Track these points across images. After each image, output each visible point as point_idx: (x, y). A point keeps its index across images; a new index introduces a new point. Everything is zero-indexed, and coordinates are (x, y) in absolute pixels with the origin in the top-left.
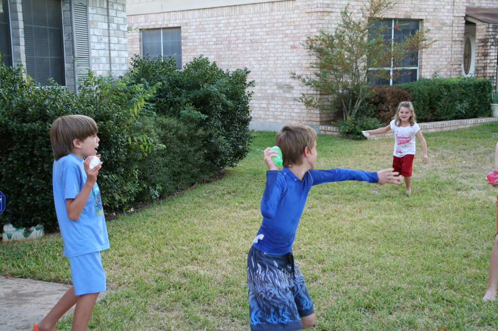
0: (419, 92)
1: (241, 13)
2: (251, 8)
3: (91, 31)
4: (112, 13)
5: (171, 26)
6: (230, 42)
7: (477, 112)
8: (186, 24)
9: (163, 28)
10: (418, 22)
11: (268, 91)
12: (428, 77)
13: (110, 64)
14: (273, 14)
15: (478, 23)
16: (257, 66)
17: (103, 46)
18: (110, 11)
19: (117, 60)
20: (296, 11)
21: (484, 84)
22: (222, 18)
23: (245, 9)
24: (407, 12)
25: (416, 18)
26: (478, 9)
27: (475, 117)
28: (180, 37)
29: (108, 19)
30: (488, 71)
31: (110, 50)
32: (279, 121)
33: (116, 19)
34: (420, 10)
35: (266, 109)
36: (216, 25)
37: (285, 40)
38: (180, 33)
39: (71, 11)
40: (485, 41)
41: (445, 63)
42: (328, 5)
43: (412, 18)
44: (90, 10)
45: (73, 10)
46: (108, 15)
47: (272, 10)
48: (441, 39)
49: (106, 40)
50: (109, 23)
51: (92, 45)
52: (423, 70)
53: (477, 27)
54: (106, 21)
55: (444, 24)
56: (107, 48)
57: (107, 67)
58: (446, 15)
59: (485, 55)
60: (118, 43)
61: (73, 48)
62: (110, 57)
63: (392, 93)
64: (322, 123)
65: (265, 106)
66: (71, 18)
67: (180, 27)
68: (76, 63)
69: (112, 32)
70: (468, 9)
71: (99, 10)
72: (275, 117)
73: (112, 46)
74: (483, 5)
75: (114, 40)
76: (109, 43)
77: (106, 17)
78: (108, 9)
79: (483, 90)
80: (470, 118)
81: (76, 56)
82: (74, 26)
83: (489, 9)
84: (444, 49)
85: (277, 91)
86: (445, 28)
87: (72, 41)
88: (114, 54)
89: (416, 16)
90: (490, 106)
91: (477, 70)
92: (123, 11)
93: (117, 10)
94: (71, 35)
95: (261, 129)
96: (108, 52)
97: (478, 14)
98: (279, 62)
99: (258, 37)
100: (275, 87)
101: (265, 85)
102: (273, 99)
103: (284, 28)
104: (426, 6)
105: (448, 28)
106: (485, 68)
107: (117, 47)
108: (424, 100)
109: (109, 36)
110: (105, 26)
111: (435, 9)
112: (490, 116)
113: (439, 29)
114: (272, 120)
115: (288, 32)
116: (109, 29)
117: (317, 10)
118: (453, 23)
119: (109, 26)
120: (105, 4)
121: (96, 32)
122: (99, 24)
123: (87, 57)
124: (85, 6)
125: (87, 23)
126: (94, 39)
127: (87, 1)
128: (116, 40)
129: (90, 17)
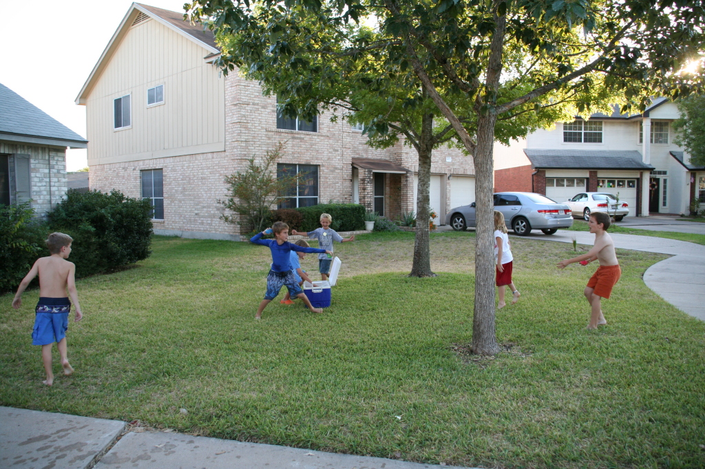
0: (309, 213)
1: (196, 159)
2: (201, 156)
3: (33, 175)
4: (53, 162)
5: (157, 168)
6: (190, 178)
7: (355, 227)
8: (166, 167)
9: (154, 169)
10: (317, 166)
11: (212, 212)
12: (325, 203)
13: (50, 195)
14: (214, 160)
15: (359, 168)
16: (205, 195)
17: (44, 184)
18: (51, 161)
19: (57, 193)
20: (226, 158)
21: (359, 208)
22: (185, 163)
23: (198, 157)
24: (307, 160)
25: (315, 164)
26: (366, 159)
27: (353, 230)
28: (162, 176)
30: (366, 200)
31: (50, 186)
32: (218, 232)
33: (56, 167)
34: (317, 159)
35: (210, 224)
36: (182, 167)
37: (221, 177)
38: (162, 172)
39: (14, 162)
40: (363, 180)
41: (338, 194)
42: (245, 155)
43: (312, 163)
44: (32, 161)
45: (16, 162)
46: (49, 164)
47: (213, 158)
48: (334, 178)
49: (48, 180)
50: (50, 169)
51: (33, 183)
52: (322, 198)
53: (359, 171)
54: (48, 167)
55: (336, 168)
56: (48, 184)
57: (48, 197)
58: (337, 162)
59: (364, 189)
60: (58, 182)
61: (15, 186)
62: (50, 191)
63: (288, 213)
64: (242, 234)
65: (209, 222)
66: (14, 167)
67: (162, 169)
68: (17, 196)
69: (52, 175)
70: (353, 159)
71: (41, 161)
72: (216, 230)
73: (52, 184)
74: (369, 157)
75: (54, 179)
76: (50, 182)
77: (48, 166)
78: (49, 160)
79: (359, 212)
80: (350, 231)
81: (17, 190)
82: (16, 171)
83: (374, 160)
84: (337, 185)
85: (216, 212)
86: (337, 171)
87: (15, 181)
88: (53, 189)
89: (315, 162)
90: (364, 223)
91: (360, 200)
92: (63, 161)
93: (58, 160)
94: (14, 177)
95: (208, 238)
96: (48, 188)
97: (362, 163)
98: (218, 192)
99: (205, 176)
100: (215, 209)
101: (210, 208)
102: (214, 217)
103: (219, 170)
104: (321, 157)
105: (339, 171)
106: (364, 197)
107: (56, 184)
108: (312, 219)
109: (50, 177)
110: (47, 171)
111: (329, 159)
112: (365, 229)
113: (333, 171)
114: (214, 232)
115: (222, 172)
116: (49, 173)
117: (238, 158)
118: (343, 167)
119: (50, 171)
120: (47, 157)
121: (38, 175)
122: (40, 170)
123: (28, 191)
124: (28, 159)
125: (29, 170)
126: (36, 180)
127: (29, 155)
128: (56, 180)
129: (32, 166)
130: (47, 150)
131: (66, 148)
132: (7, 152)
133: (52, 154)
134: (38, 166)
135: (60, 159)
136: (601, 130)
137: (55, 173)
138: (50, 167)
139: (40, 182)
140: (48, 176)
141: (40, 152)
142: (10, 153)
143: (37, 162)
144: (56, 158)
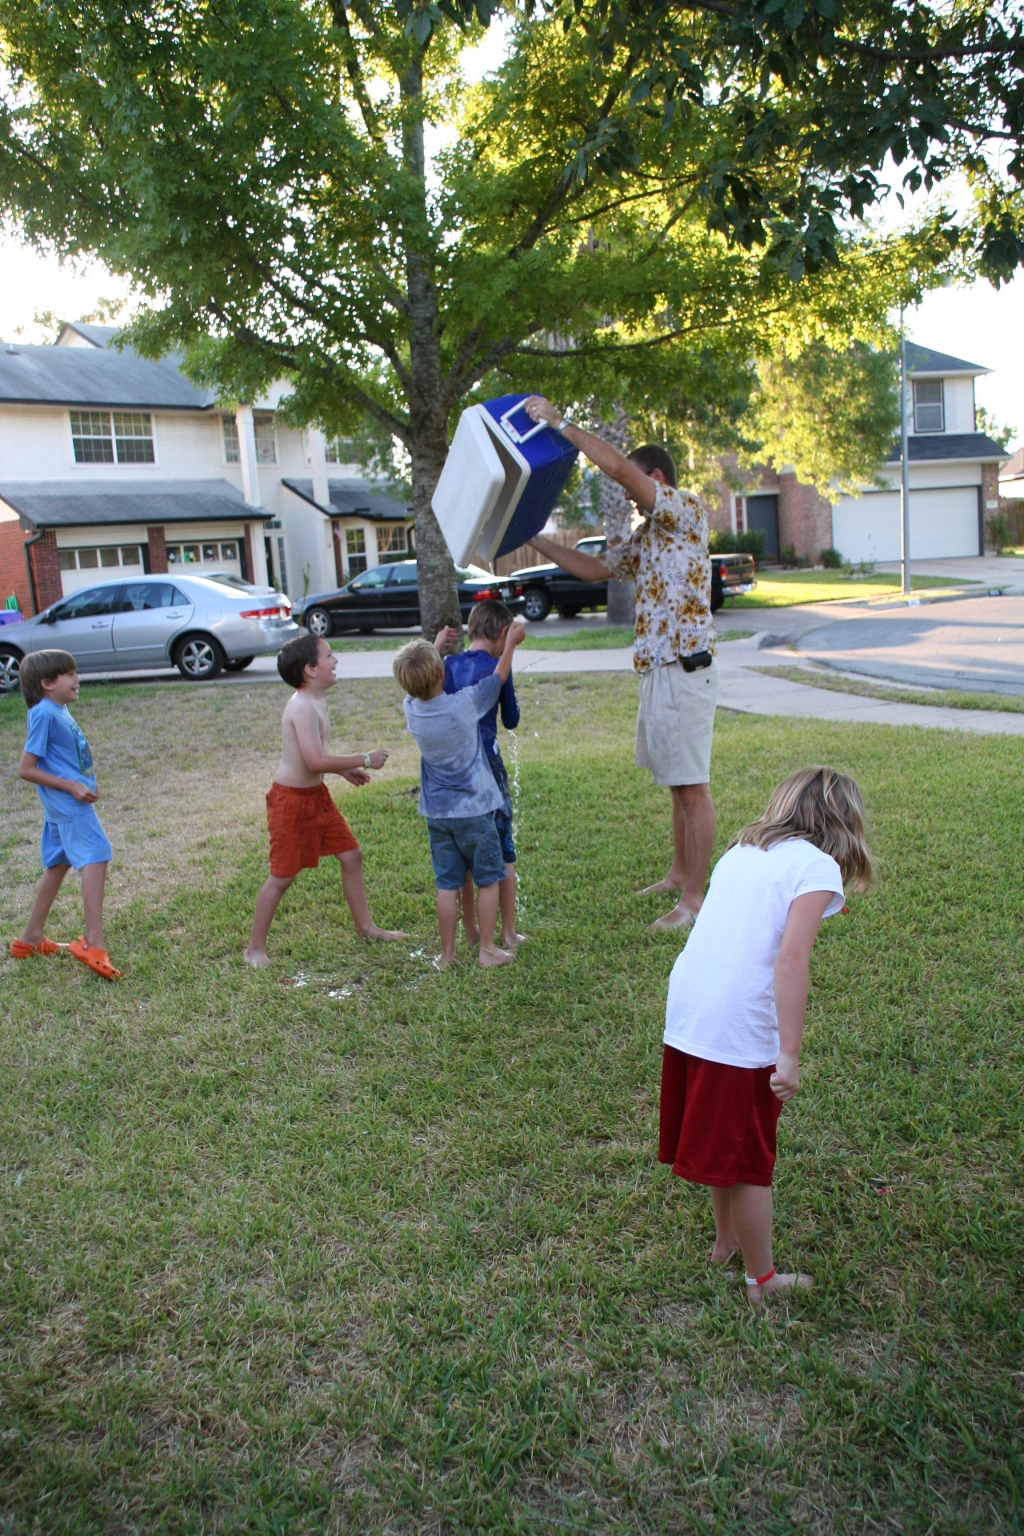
136: (148, 431)
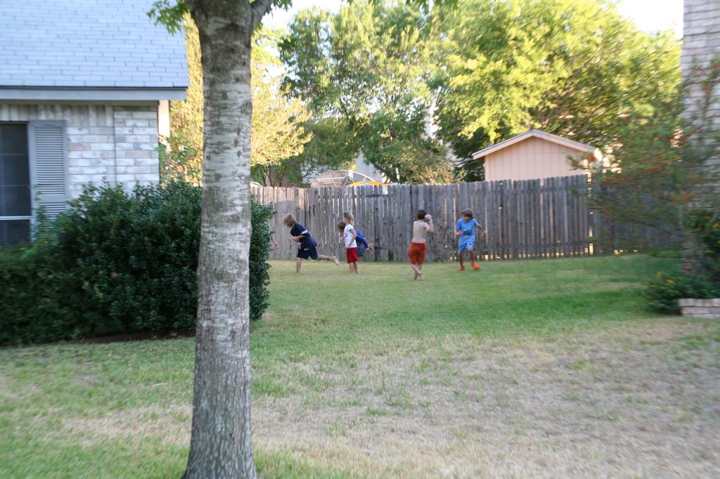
3: (73, 155)
4: (119, 130)
17: (102, 170)
29: (115, 138)
31: (116, 174)
33: (131, 139)
44: (73, 133)
46: (114, 134)
49: (111, 162)
50: (115, 143)
51: (71, 170)
54: (112, 140)
56: (111, 170)
60: (135, 165)
69: (120, 153)
71: (96, 130)
73: (121, 170)
75: (126, 162)
76: (115, 166)
77: (112, 137)
78: (114, 127)
81: (35, 183)
88: (123, 178)
92: (149, 127)
93: (134, 127)
107: (130, 170)
109: (115, 158)
110: (109, 147)
116: (115, 150)
119: (115, 146)
120: (109, 122)
121: (86, 155)
122: (93, 145)
123: (60, 182)
124: (60, 127)
125: (62, 146)
126: (82, 163)
127: (64, 122)
128: (131, 162)
129: (74, 140)
130: (109, 110)
131: (158, 102)
132: (15, 117)
133: (120, 116)
134: (86, 139)
135: (139, 124)
137: (128, 152)
138: (117, 139)
139: (92, 166)
140: (111, 155)
141: (92, 114)
142: (24, 118)
143: (85, 131)
144: (130, 123)
